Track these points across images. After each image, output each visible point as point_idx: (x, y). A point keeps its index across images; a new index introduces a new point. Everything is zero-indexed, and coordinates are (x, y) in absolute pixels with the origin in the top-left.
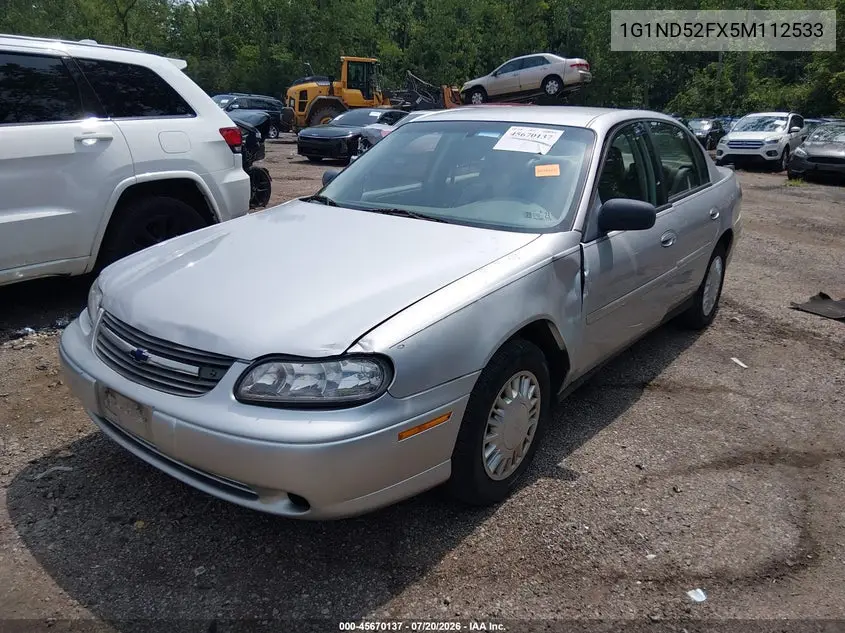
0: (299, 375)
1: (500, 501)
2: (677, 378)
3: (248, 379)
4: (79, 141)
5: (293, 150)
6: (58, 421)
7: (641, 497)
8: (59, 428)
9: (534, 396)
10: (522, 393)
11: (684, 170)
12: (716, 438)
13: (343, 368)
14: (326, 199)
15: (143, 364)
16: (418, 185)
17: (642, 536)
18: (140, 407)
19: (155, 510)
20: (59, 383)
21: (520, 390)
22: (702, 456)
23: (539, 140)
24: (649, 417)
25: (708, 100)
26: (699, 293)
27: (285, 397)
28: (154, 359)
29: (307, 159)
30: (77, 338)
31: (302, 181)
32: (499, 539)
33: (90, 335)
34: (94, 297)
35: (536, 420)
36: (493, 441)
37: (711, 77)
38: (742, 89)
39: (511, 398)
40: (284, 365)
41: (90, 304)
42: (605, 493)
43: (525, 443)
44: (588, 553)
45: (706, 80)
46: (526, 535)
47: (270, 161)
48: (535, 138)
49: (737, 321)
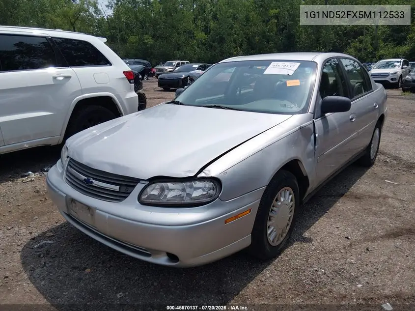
0: (172, 190)
1: (276, 257)
2: (361, 191)
3: (145, 192)
4: (55, 78)
5: (156, 85)
6: (46, 218)
7: (350, 254)
8: (46, 221)
9: (291, 201)
10: (286, 199)
11: (358, 84)
12: (385, 222)
13: (195, 186)
14: (179, 102)
15: (91, 186)
16: (223, 95)
17: (353, 274)
18: (89, 208)
19: (96, 263)
20: (46, 199)
21: (285, 197)
22: (380, 232)
23: (287, 68)
24: (348, 212)
25: (359, 54)
26: (369, 147)
27: (164, 201)
28: (96, 183)
29: (162, 89)
30: (56, 174)
31: (161, 99)
32: (277, 278)
33: (63, 172)
34: (64, 154)
35: (292, 214)
36: (272, 225)
37: (360, 43)
38: (376, 49)
39: (280, 201)
40: (164, 184)
41: (62, 157)
42: (331, 252)
43: (287, 225)
44: (325, 284)
45: (357, 44)
46: (291, 275)
47: (145, 90)
48: (285, 67)
49: (387, 162)
